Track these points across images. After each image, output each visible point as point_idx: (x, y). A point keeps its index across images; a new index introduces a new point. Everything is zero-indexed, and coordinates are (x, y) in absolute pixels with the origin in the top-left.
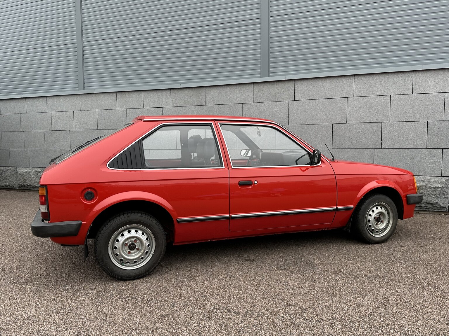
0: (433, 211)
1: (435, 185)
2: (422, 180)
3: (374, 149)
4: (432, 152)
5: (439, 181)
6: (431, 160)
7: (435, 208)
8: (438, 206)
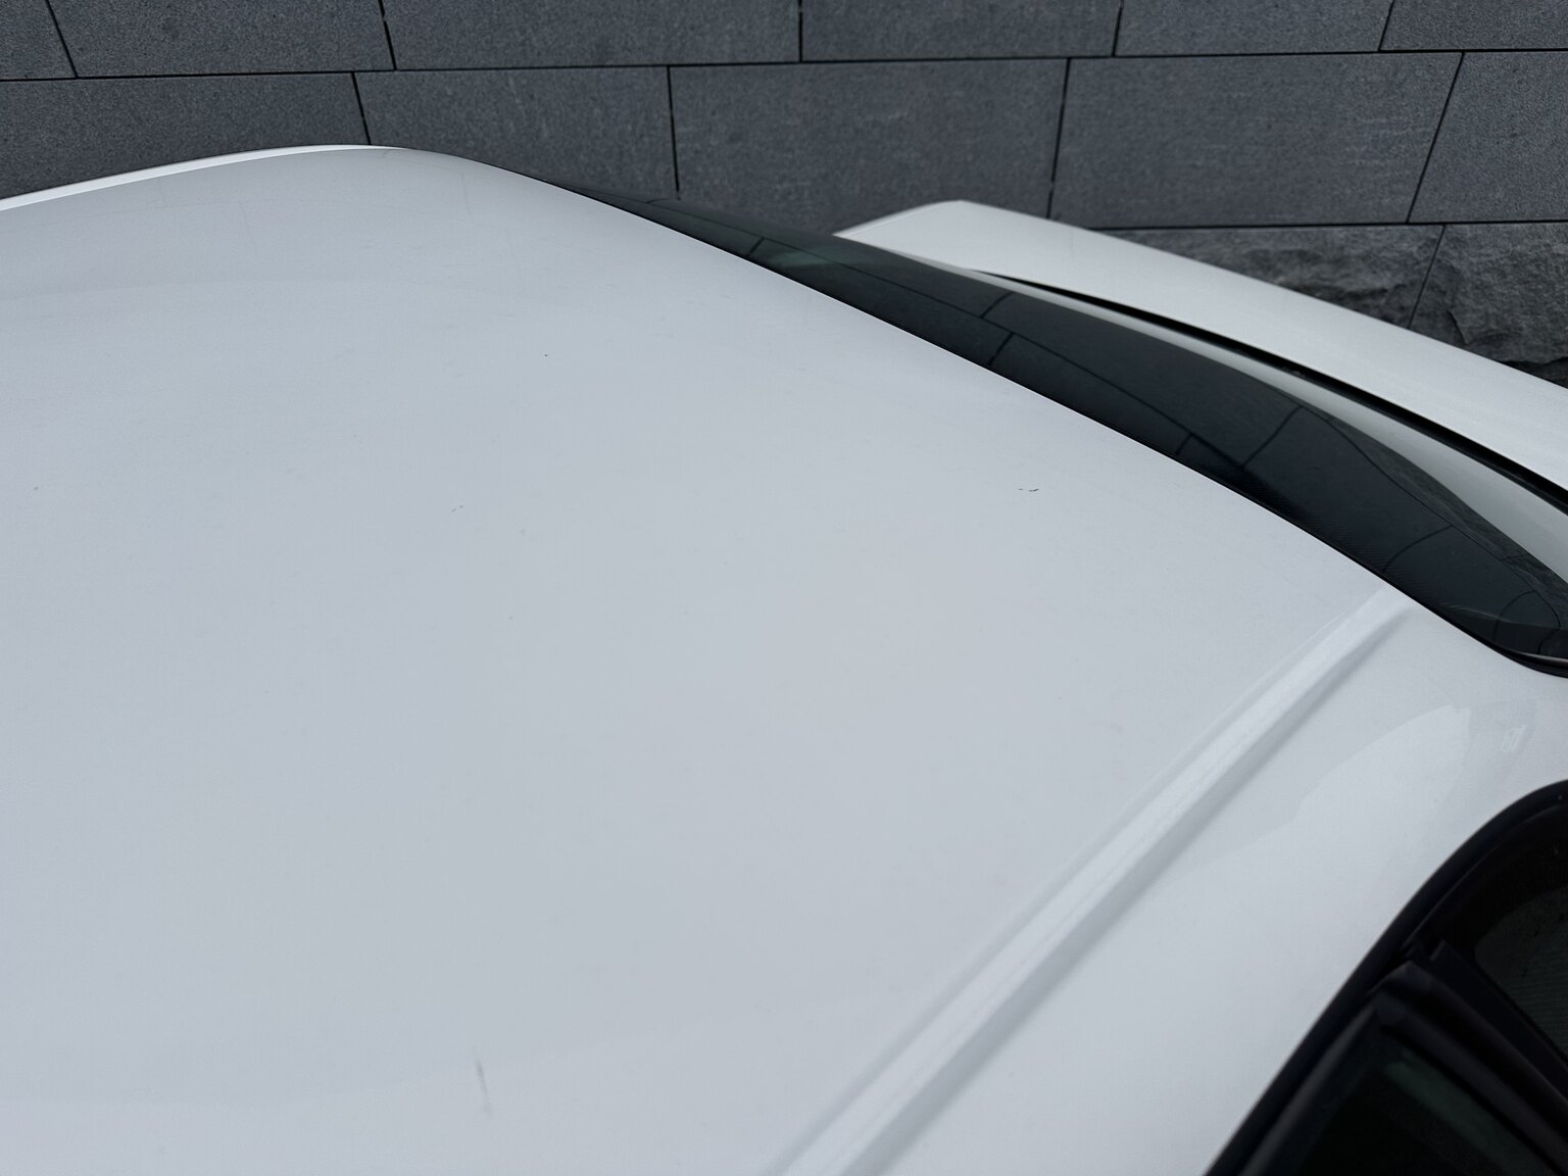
2: (1302, 254)
3: (1069, 59)
4: (1401, 77)
5: (1389, 255)
6: (1382, 126)
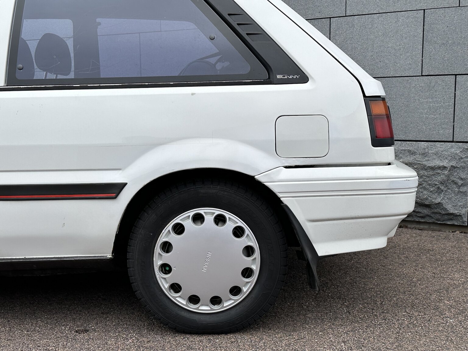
0: (434, 223)
1: (437, 163)
2: (409, 151)
4: (433, 84)
5: (446, 153)
6: (430, 102)
7: (438, 216)
8: (444, 212)
